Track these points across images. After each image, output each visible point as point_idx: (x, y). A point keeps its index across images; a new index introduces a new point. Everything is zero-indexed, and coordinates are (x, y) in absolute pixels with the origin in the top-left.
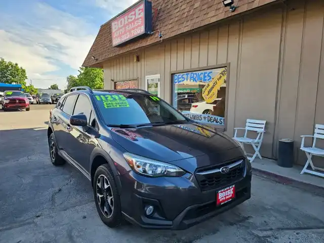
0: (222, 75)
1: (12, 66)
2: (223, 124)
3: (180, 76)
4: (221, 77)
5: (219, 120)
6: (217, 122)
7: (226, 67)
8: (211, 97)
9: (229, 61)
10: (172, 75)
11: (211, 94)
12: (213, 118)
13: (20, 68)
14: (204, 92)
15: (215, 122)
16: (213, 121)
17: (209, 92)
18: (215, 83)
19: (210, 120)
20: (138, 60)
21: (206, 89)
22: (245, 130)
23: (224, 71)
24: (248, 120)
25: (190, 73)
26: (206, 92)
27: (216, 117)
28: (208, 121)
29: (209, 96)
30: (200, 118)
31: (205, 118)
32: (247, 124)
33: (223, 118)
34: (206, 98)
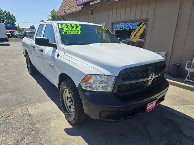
1: (7, 14)
3: (117, 25)
4: (142, 27)
7: (146, 21)
9: (148, 18)
10: (113, 24)
14: (132, 35)
17: (135, 35)
18: (139, 30)
20: (91, 14)
21: (133, 33)
25: (124, 23)
29: (135, 37)
34: (133, 39)
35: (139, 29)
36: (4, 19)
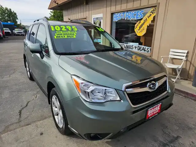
0: (151, 14)
1: (8, 11)
2: (149, 52)
4: (151, 15)
5: (146, 49)
6: (145, 51)
7: (156, 6)
8: (141, 31)
10: (112, 14)
11: (141, 29)
12: (142, 48)
13: (12, 11)
14: (136, 27)
15: (143, 50)
16: (142, 50)
17: (140, 27)
19: (140, 49)
21: (138, 25)
22: (169, 57)
23: (154, 10)
24: (172, 50)
25: (126, 12)
26: (138, 28)
27: (144, 47)
28: (138, 50)
30: (132, 48)
31: (136, 47)
32: (171, 53)
33: (150, 48)
34: (137, 32)
35: (146, 19)
36: (6, 16)
